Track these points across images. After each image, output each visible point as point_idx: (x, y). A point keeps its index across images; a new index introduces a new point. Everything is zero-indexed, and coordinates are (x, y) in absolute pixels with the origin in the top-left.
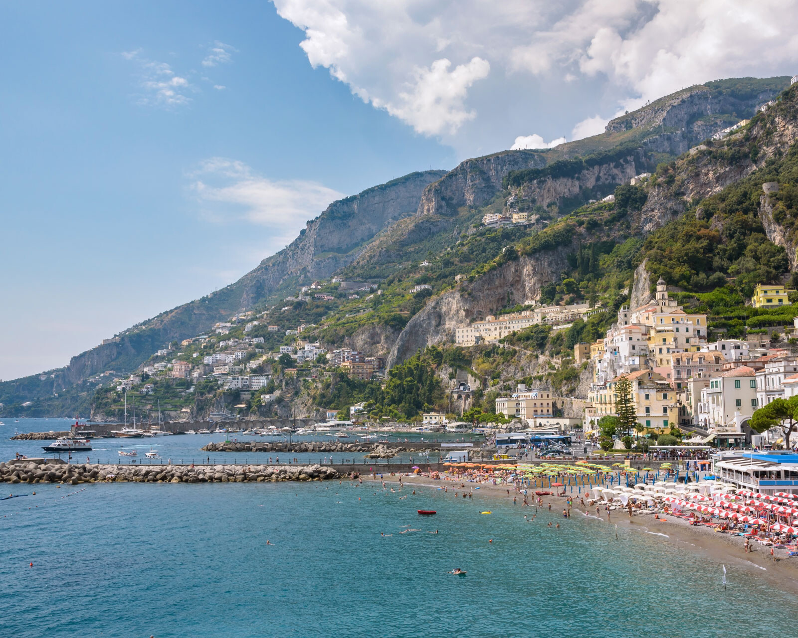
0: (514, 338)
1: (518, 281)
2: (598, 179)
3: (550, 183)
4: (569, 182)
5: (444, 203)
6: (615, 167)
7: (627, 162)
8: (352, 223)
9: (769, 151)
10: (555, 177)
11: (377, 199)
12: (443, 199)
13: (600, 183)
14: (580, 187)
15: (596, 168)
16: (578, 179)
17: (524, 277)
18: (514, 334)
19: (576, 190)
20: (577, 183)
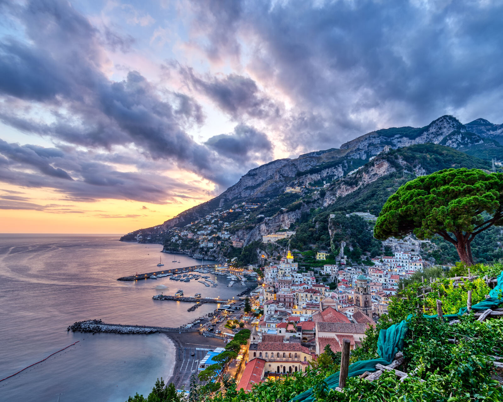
0: (279, 242)
1: (284, 221)
2: (328, 173)
3: (309, 176)
4: (316, 175)
5: (281, 176)
6: (334, 169)
7: (339, 166)
8: (256, 177)
9: (361, 183)
10: (311, 174)
11: (265, 169)
12: (281, 175)
13: (328, 175)
14: (321, 177)
15: (327, 169)
16: (320, 174)
17: (285, 220)
18: (279, 240)
19: (319, 178)
20: (319, 175)
